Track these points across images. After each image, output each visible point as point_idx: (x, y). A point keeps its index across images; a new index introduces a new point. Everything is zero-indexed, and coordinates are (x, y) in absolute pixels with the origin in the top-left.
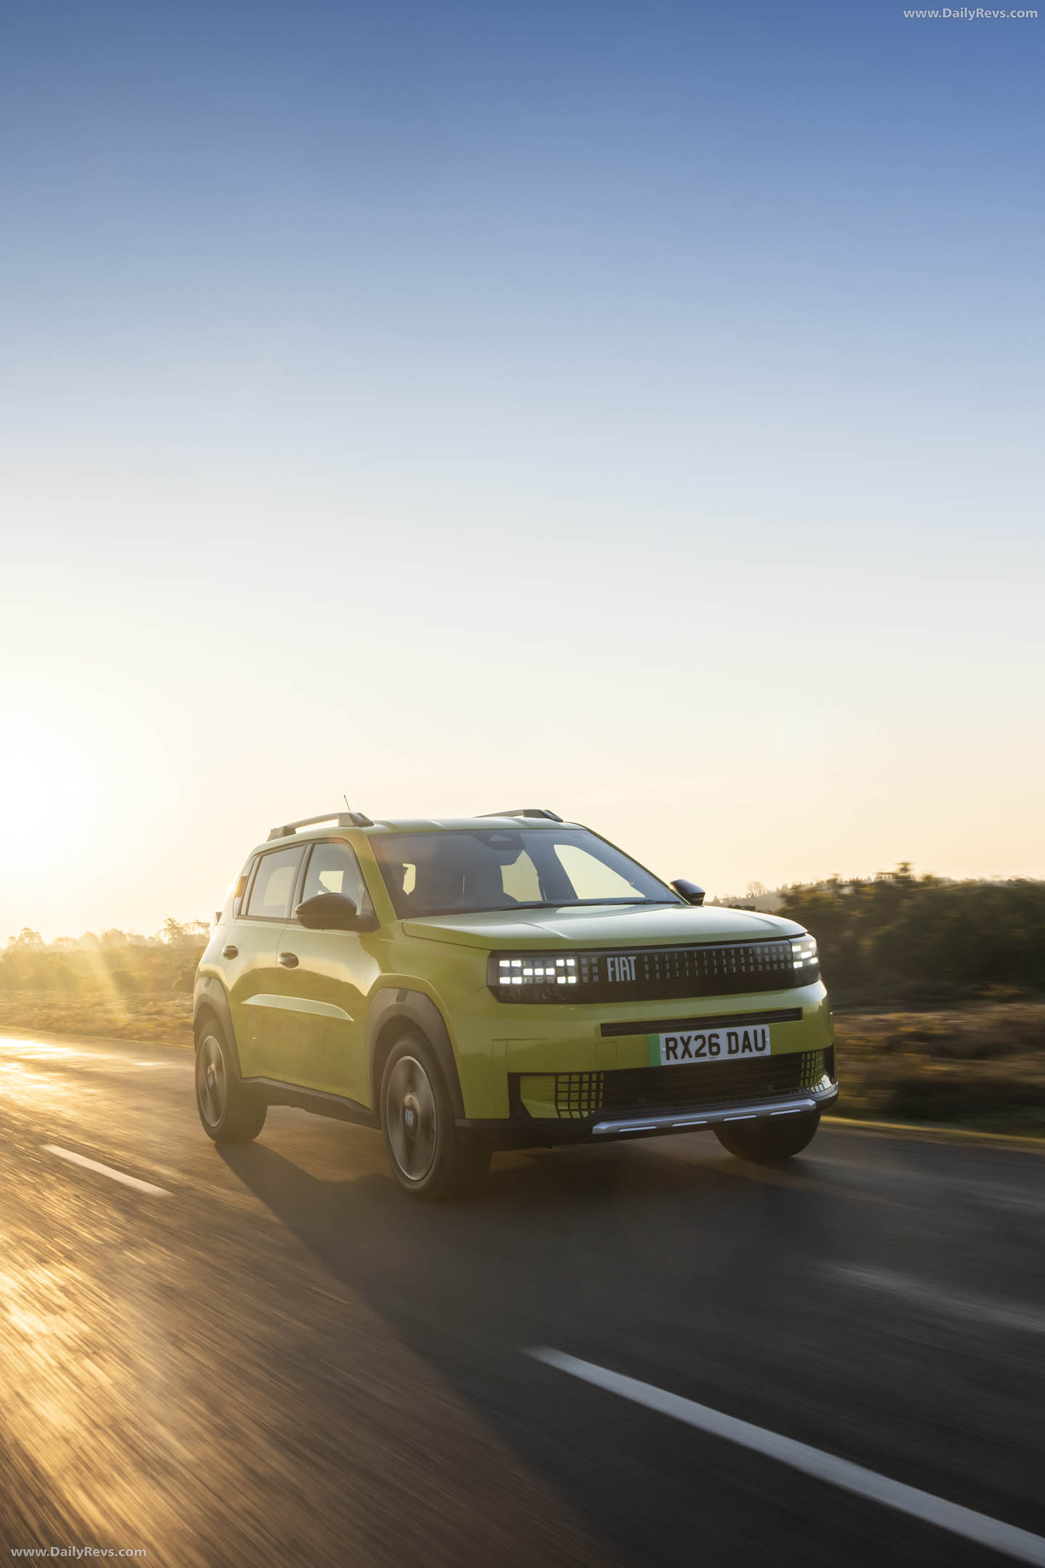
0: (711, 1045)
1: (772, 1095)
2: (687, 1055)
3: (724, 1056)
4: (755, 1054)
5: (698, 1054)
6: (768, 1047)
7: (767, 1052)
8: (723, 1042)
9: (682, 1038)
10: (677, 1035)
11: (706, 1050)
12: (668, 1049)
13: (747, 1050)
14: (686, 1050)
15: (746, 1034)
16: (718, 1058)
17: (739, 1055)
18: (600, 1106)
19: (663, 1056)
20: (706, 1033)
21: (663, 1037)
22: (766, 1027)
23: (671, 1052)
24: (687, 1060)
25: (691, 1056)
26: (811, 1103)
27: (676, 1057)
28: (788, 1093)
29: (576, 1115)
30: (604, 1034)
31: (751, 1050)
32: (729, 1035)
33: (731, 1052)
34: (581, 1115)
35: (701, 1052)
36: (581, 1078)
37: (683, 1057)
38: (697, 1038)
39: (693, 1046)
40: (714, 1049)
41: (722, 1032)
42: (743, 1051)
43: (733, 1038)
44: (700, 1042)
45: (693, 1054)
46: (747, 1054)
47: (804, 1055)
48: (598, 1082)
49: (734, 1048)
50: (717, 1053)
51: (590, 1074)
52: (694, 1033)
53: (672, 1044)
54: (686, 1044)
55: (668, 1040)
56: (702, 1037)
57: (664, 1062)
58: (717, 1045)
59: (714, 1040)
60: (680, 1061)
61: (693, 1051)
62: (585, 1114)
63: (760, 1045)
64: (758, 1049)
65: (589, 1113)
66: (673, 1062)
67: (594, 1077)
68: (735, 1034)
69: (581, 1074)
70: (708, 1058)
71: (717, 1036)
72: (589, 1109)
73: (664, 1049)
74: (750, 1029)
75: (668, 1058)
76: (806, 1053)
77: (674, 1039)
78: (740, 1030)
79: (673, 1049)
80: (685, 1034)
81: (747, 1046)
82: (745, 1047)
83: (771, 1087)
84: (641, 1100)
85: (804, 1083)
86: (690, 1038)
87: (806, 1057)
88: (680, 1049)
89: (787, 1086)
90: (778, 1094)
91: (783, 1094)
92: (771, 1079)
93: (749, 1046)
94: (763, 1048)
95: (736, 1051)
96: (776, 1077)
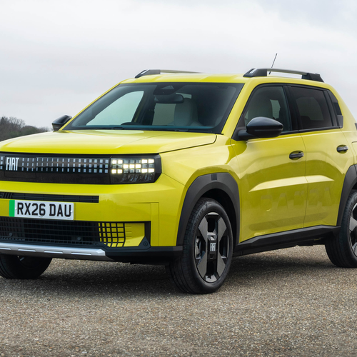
0: (41, 210)
1: (81, 243)
2: (28, 213)
3: (47, 217)
4: (64, 218)
5: (33, 214)
6: (72, 215)
7: (71, 218)
8: (47, 208)
9: (26, 204)
10: (24, 202)
11: (38, 212)
12: (19, 208)
13: (60, 215)
14: (28, 210)
15: (60, 205)
16: (44, 217)
17: (55, 218)
19: (16, 212)
20: (39, 202)
21: (17, 201)
22: (72, 204)
24: (27, 216)
25: (30, 214)
26: (100, 252)
27: (22, 213)
28: (91, 244)
31: (62, 216)
32: (51, 205)
33: (51, 215)
35: (35, 213)
37: (26, 214)
38: (34, 205)
39: (32, 209)
40: (42, 212)
41: (47, 203)
42: (58, 215)
43: (53, 207)
44: (35, 207)
46: (60, 218)
47: (99, 224)
49: (53, 213)
50: (44, 214)
52: (32, 202)
53: (20, 206)
54: (28, 207)
55: (19, 204)
56: (36, 204)
57: (16, 215)
58: (44, 210)
59: (42, 207)
60: (24, 216)
61: (31, 211)
63: (68, 213)
64: (66, 216)
66: (20, 216)
68: (54, 205)
70: (38, 217)
71: (44, 205)
73: (16, 208)
74: (63, 204)
75: (18, 213)
76: (101, 223)
77: (22, 204)
78: (57, 204)
79: (21, 209)
80: (28, 202)
82: (59, 213)
83: (79, 239)
84: (11, 234)
85: (103, 240)
86: (30, 204)
87: (101, 225)
88: (24, 209)
89: (91, 240)
90: (84, 243)
91: (87, 243)
92: (80, 234)
93: (61, 213)
94: (69, 216)
95: (54, 215)
96: (84, 234)
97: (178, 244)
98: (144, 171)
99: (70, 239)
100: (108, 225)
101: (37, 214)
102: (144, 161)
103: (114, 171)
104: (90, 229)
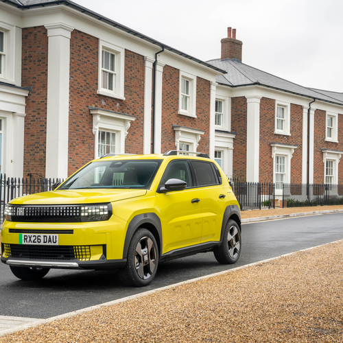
1: (63, 259)
2: (30, 241)
3: (42, 243)
4: (53, 244)
5: (34, 242)
6: (57, 242)
7: (57, 244)
8: (42, 238)
9: (29, 236)
10: (27, 234)
11: (36, 240)
12: (25, 239)
16: (40, 244)
17: (47, 244)
18: (11, 255)
19: (23, 241)
20: (37, 235)
21: (23, 234)
22: (57, 235)
24: (30, 243)
26: (75, 264)
28: (69, 259)
30: (9, 232)
32: (44, 236)
33: (44, 242)
39: (33, 239)
40: (39, 241)
41: (42, 235)
43: (45, 238)
45: (32, 241)
46: (50, 244)
52: (33, 234)
53: (26, 237)
54: (30, 238)
56: (35, 236)
57: (23, 243)
59: (39, 238)
60: (28, 243)
63: (55, 241)
65: (8, 256)
66: (26, 243)
68: (46, 236)
70: (37, 244)
71: (40, 236)
73: (23, 238)
74: (51, 235)
78: (48, 235)
80: (30, 234)
81: (50, 241)
83: (62, 256)
84: (21, 255)
85: (77, 257)
86: (31, 236)
87: (75, 247)
88: (28, 239)
89: (70, 257)
90: (65, 259)
91: (67, 259)
92: (63, 253)
95: (46, 242)
96: (65, 253)
97: (123, 258)
98: (101, 213)
99: (56, 256)
100: (80, 247)
101: (36, 242)
102: (101, 207)
103: (82, 214)
104: (69, 250)
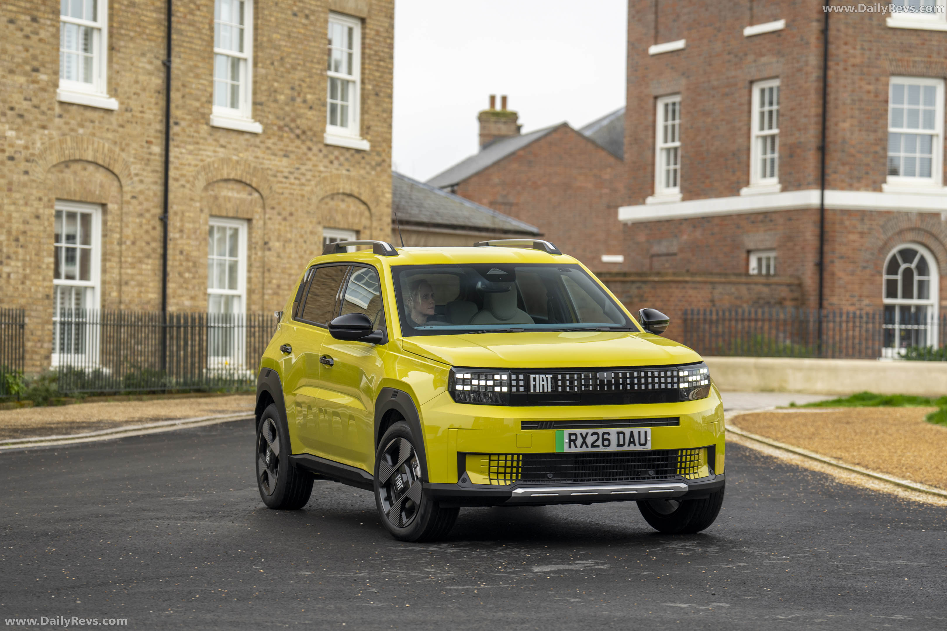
0: (604, 440)
1: (653, 478)
2: (584, 445)
3: (613, 448)
4: (638, 448)
5: (593, 446)
6: (649, 443)
7: (649, 447)
8: (613, 438)
9: (581, 434)
10: (578, 431)
11: (599, 442)
12: (570, 441)
13: (632, 445)
14: (584, 442)
15: (632, 433)
16: (609, 449)
17: (626, 448)
18: (519, 478)
19: (567, 446)
20: (601, 431)
21: (567, 432)
22: (649, 429)
23: (572, 443)
24: (584, 449)
25: (587, 447)
26: (683, 485)
27: (576, 447)
28: (666, 477)
29: (502, 483)
30: (523, 428)
31: (635, 445)
32: (618, 433)
33: (619, 445)
34: (506, 483)
35: (595, 444)
36: (506, 458)
37: (581, 447)
38: (593, 434)
39: (590, 440)
40: (606, 443)
41: (613, 431)
42: (629, 445)
43: (621, 436)
44: (595, 437)
45: (589, 445)
46: (632, 448)
47: (680, 452)
48: (518, 461)
49: (621, 442)
50: (608, 446)
51: (513, 455)
52: (590, 431)
53: (573, 437)
54: (584, 438)
55: (570, 435)
56: (597, 434)
57: (567, 450)
58: (608, 440)
59: (606, 436)
60: (579, 450)
61: (589, 443)
62: (508, 483)
63: (643, 441)
64: (641, 445)
65: (511, 482)
66: (573, 450)
67: (515, 457)
68: (623, 433)
69: (506, 455)
70: (601, 449)
71: (609, 434)
72: (511, 479)
73: (567, 441)
74: (635, 430)
75: (570, 447)
76: (682, 450)
77: (575, 434)
78: (627, 431)
79: (574, 441)
80: (584, 431)
81: (632, 442)
82: (630, 442)
83: (651, 473)
84: (550, 475)
85: (680, 472)
86: (587, 434)
87: (682, 453)
88: (579, 441)
89: (666, 472)
90: (658, 478)
91: (662, 478)
92: (654, 466)
93: (634, 442)
94: (645, 444)
95: (623, 445)
96: (658, 466)
98: (702, 383)
101: (598, 446)
103: (681, 386)
104: (667, 459)
